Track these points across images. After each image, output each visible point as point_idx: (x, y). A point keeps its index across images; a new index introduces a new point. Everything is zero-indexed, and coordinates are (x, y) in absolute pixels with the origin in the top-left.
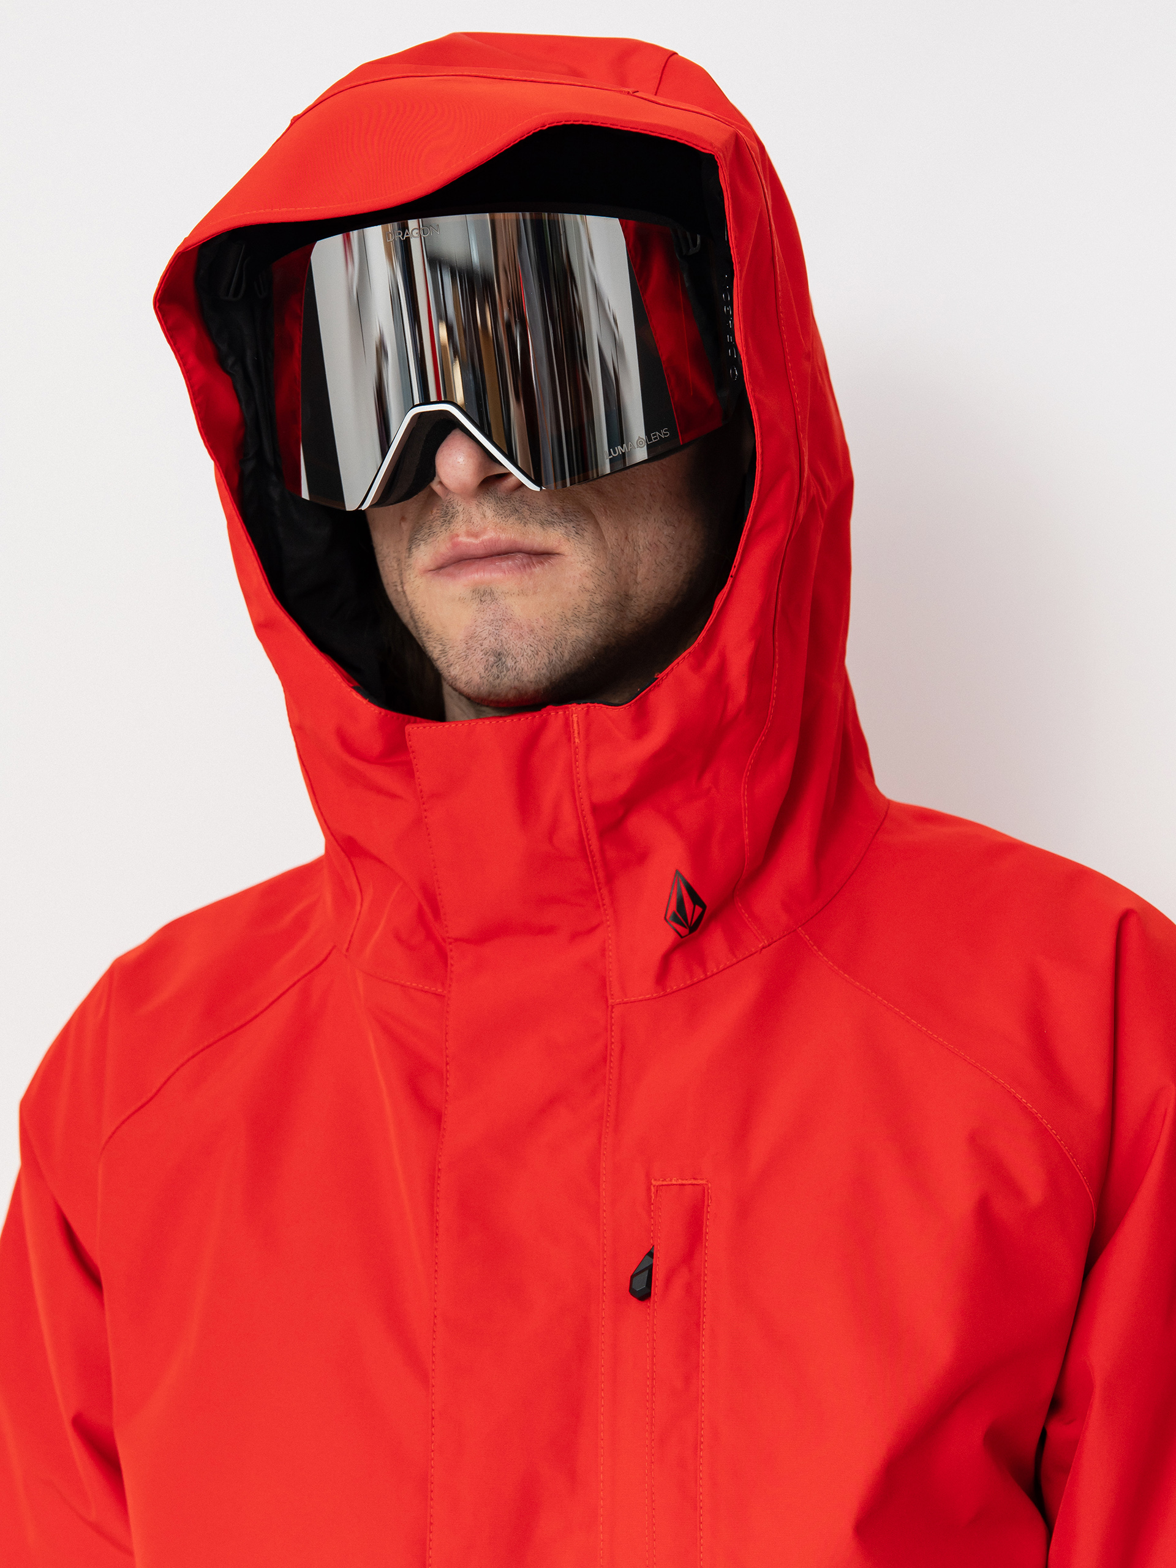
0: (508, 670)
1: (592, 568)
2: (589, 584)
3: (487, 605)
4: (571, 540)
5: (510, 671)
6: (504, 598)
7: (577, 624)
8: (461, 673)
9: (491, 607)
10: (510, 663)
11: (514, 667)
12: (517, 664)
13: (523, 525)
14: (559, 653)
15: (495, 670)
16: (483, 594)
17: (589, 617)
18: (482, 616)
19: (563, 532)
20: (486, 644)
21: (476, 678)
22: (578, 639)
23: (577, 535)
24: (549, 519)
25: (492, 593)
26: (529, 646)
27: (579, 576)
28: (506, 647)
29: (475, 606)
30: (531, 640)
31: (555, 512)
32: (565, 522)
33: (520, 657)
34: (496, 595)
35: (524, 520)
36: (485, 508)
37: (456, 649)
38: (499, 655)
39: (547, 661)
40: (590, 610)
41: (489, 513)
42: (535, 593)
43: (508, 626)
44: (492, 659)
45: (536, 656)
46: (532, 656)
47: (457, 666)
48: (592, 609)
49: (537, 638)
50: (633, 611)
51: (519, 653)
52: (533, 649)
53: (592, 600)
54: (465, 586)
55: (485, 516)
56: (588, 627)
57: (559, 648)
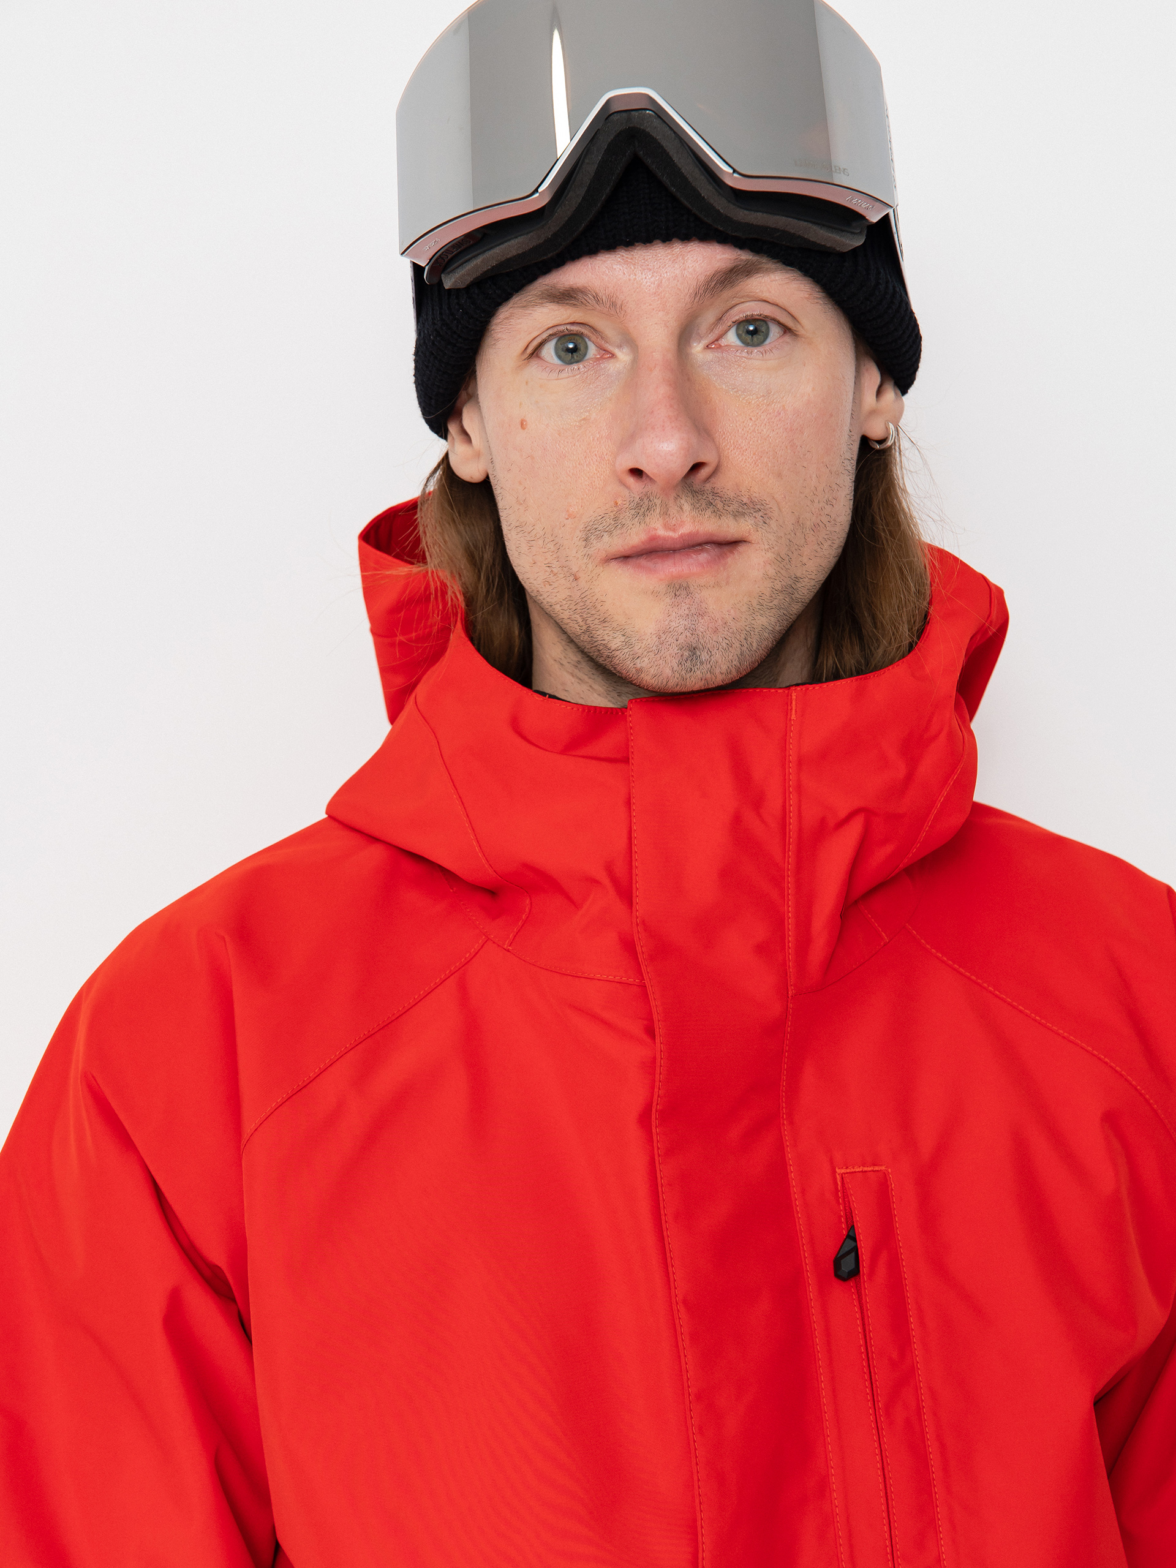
0: (702, 663)
1: (775, 556)
2: (771, 571)
3: (681, 600)
4: (759, 529)
5: (704, 665)
6: (699, 592)
7: (762, 612)
8: (649, 665)
9: (686, 601)
10: (704, 656)
11: (709, 660)
12: (712, 657)
13: (718, 518)
14: (749, 643)
15: (688, 664)
16: (679, 588)
17: (771, 604)
18: (676, 610)
19: (753, 522)
20: (682, 639)
21: (668, 672)
22: (763, 627)
23: (764, 524)
24: (740, 509)
25: (687, 588)
26: (724, 639)
27: (762, 563)
28: (702, 642)
29: (668, 600)
30: (726, 633)
31: (744, 502)
32: (754, 512)
33: (715, 650)
34: (692, 589)
35: (718, 512)
36: (683, 501)
37: (644, 642)
38: (693, 650)
39: (740, 653)
40: (772, 597)
41: (687, 507)
42: (727, 583)
43: (703, 620)
44: (686, 654)
45: (730, 649)
46: (727, 649)
47: (646, 660)
48: (773, 595)
49: (731, 631)
50: (800, 592)
51: (715, 646)
52: (727, 642)
53: (773, 587)
54: (661, 580)
55: (681, 508)
56: (770, 614)
57: (749, 639)
